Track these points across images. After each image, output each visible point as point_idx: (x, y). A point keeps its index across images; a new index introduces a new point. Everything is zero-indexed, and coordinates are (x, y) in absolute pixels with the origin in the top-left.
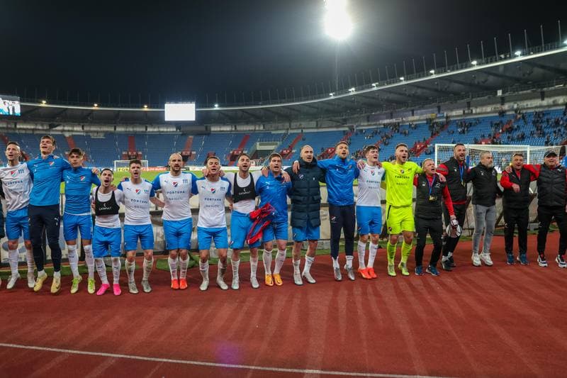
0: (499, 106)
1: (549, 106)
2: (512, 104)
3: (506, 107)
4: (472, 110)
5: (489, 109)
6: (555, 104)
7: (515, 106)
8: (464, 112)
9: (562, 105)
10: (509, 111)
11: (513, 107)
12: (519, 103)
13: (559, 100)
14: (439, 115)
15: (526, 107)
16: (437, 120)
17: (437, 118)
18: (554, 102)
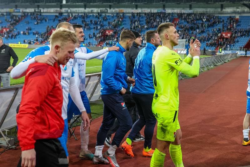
0: (58, 9)
1: (89, 13)
2: (67, 9)
3: (63, 10)
4: (40, 10)
5: (52, 10)
6: (92, 12)
7: (69, 11)
8: (35, 10)
9: (96, 13)
10: (65, 13)
11: (68, 11)
12: (71, 9)
13: (94, 10)
14: (16, 11)
15: (75, 12)
16: (14, 14)
17: (14, 12)
18: (92, 11)
